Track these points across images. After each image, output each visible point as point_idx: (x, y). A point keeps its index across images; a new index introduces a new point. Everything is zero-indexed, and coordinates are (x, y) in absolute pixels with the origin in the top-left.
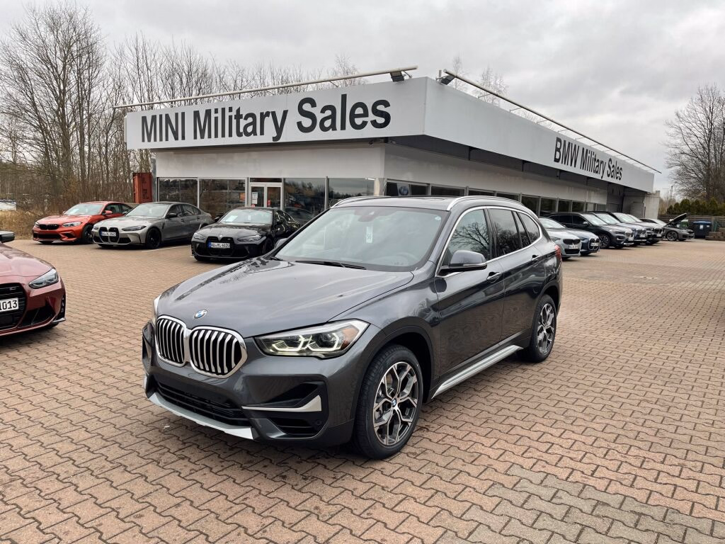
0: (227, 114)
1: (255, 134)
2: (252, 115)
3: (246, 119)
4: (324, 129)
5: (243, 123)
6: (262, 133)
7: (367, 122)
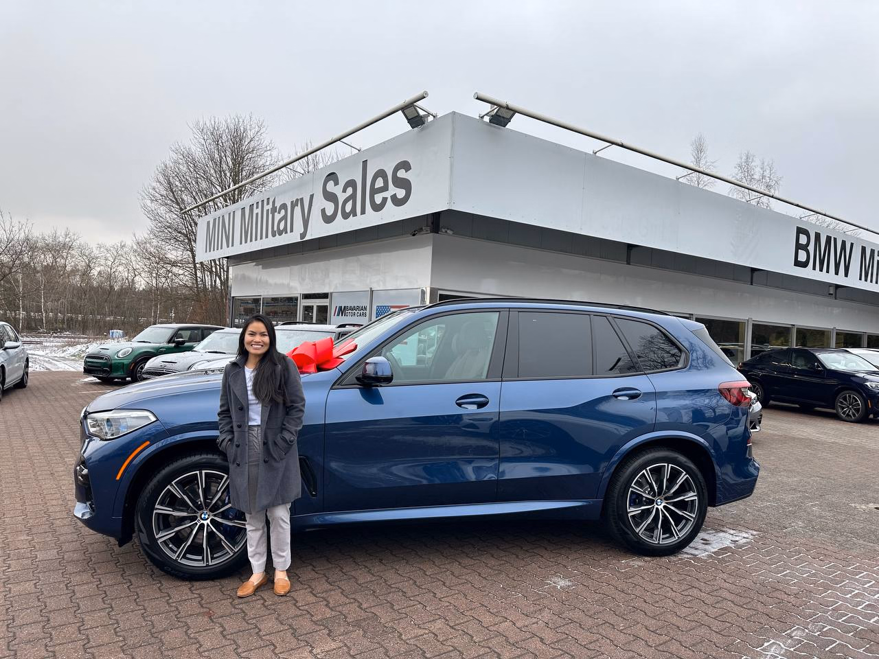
0: (266, 207)
1: (286, 233)
2: (284, 206)
3: (279, 213)
4: (346, 216)
5: (278, 217)
6: (292, 231)
7: (387, 198)
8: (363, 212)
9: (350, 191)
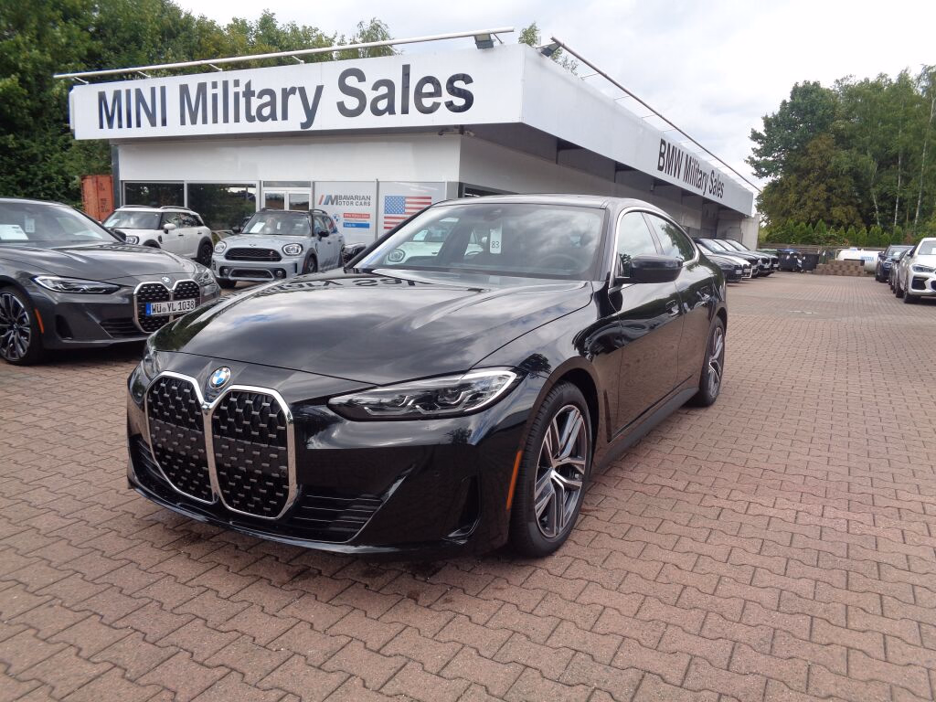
0: (232, 90)
1: (275, 118)
2: (271, 93)
3: (260, 96)
4: (377, 112)
5: (255, 102)
6: (285, 117)
7: (439, 104)
8: (405, 111)
9: (383, 90)
